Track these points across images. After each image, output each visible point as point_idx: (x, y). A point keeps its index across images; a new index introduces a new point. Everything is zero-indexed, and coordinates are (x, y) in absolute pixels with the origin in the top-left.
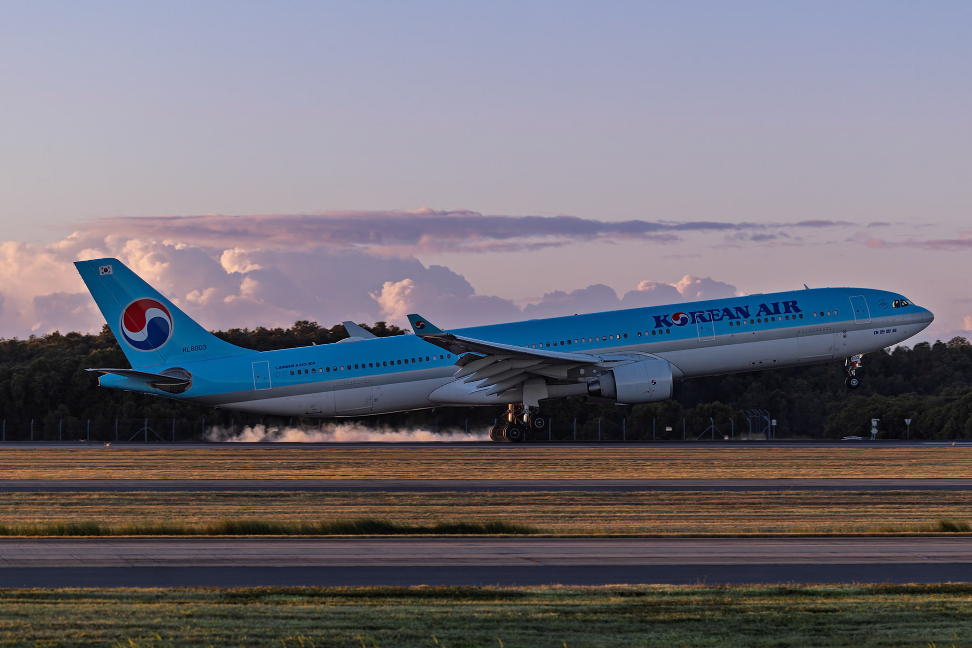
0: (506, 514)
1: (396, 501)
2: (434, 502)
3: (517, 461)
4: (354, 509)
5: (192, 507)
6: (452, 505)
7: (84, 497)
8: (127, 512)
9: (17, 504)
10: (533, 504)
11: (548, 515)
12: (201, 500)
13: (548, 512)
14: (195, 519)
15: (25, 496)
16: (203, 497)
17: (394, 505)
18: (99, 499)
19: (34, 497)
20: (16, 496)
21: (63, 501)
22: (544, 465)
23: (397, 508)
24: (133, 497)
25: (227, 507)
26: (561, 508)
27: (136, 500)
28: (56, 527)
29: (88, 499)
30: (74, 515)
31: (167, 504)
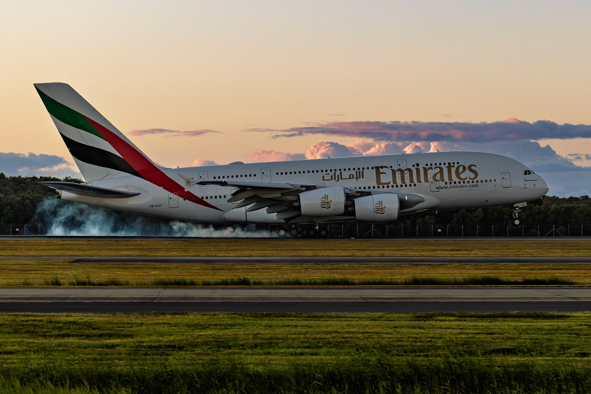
0: (560, 275)
1: (502, 267)
2: (522, 268)
3: (565, 247)
4: (481, 272)
5: (397, 271)
6: (532, 270)
7: (340, 265)
8: (363, 273)
9: (306, 269)
10: (574, 269)
11: (581, 275)
12: (401, 267)
13: (582, 273)
14: (398, 277)
15: (311, 265)
16: (403, 265)
17: (502, 269)
18: (348, 266)
19: (315, 265)
20: (305, 265)
21: (330, 267)
22: (579, 249)
23: (503, 271)
24: (366, 265)
25: (415, 271)
26: (588, 272)
27: (368, 267)
28: (326, 280)
29: (343, 266)
30: (335, 275)
31: (383, 269)
